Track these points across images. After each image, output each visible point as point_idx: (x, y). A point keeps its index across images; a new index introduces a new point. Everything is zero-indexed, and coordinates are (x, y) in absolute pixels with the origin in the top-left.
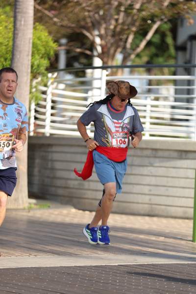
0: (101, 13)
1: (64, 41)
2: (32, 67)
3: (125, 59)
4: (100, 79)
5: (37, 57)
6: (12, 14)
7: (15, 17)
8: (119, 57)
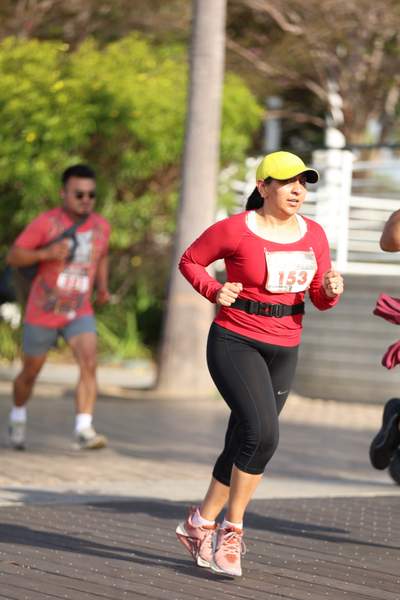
0: (341, 51)
1: (275, 102)
2: (222, 148)
3: (384, 132)
4: (340, 168)
5: (230, 131)
6: (185, 57)
7: (191, 62)
8: (373, 129)
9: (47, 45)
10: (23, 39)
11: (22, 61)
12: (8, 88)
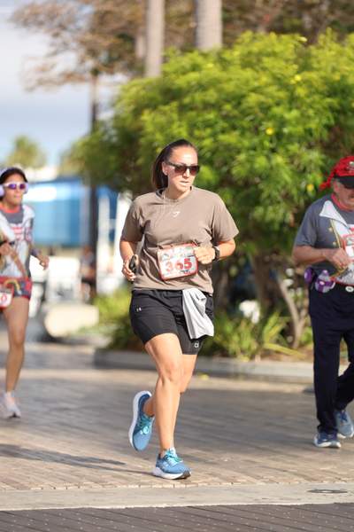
9: (285, 37)
10: (261, 32)
11: (260, 55)
12: (247, 82)
